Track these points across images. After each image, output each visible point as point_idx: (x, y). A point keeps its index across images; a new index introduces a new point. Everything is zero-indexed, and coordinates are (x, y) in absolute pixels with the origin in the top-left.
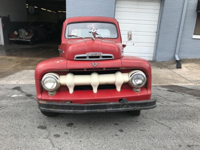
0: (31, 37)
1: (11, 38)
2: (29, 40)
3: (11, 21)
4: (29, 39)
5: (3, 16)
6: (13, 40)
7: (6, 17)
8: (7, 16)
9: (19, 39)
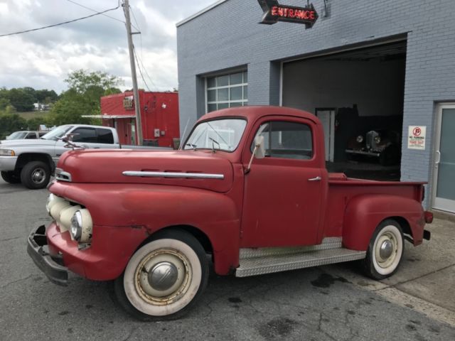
0: (383, 147)
1: (348, 149)
2: (378, 155)
3: (360, 115)
4: (377, 152)
5: (340, 107)
6: (351, 154)
7: (349, 109)
8: (352, 107)
9: (363, 151)
